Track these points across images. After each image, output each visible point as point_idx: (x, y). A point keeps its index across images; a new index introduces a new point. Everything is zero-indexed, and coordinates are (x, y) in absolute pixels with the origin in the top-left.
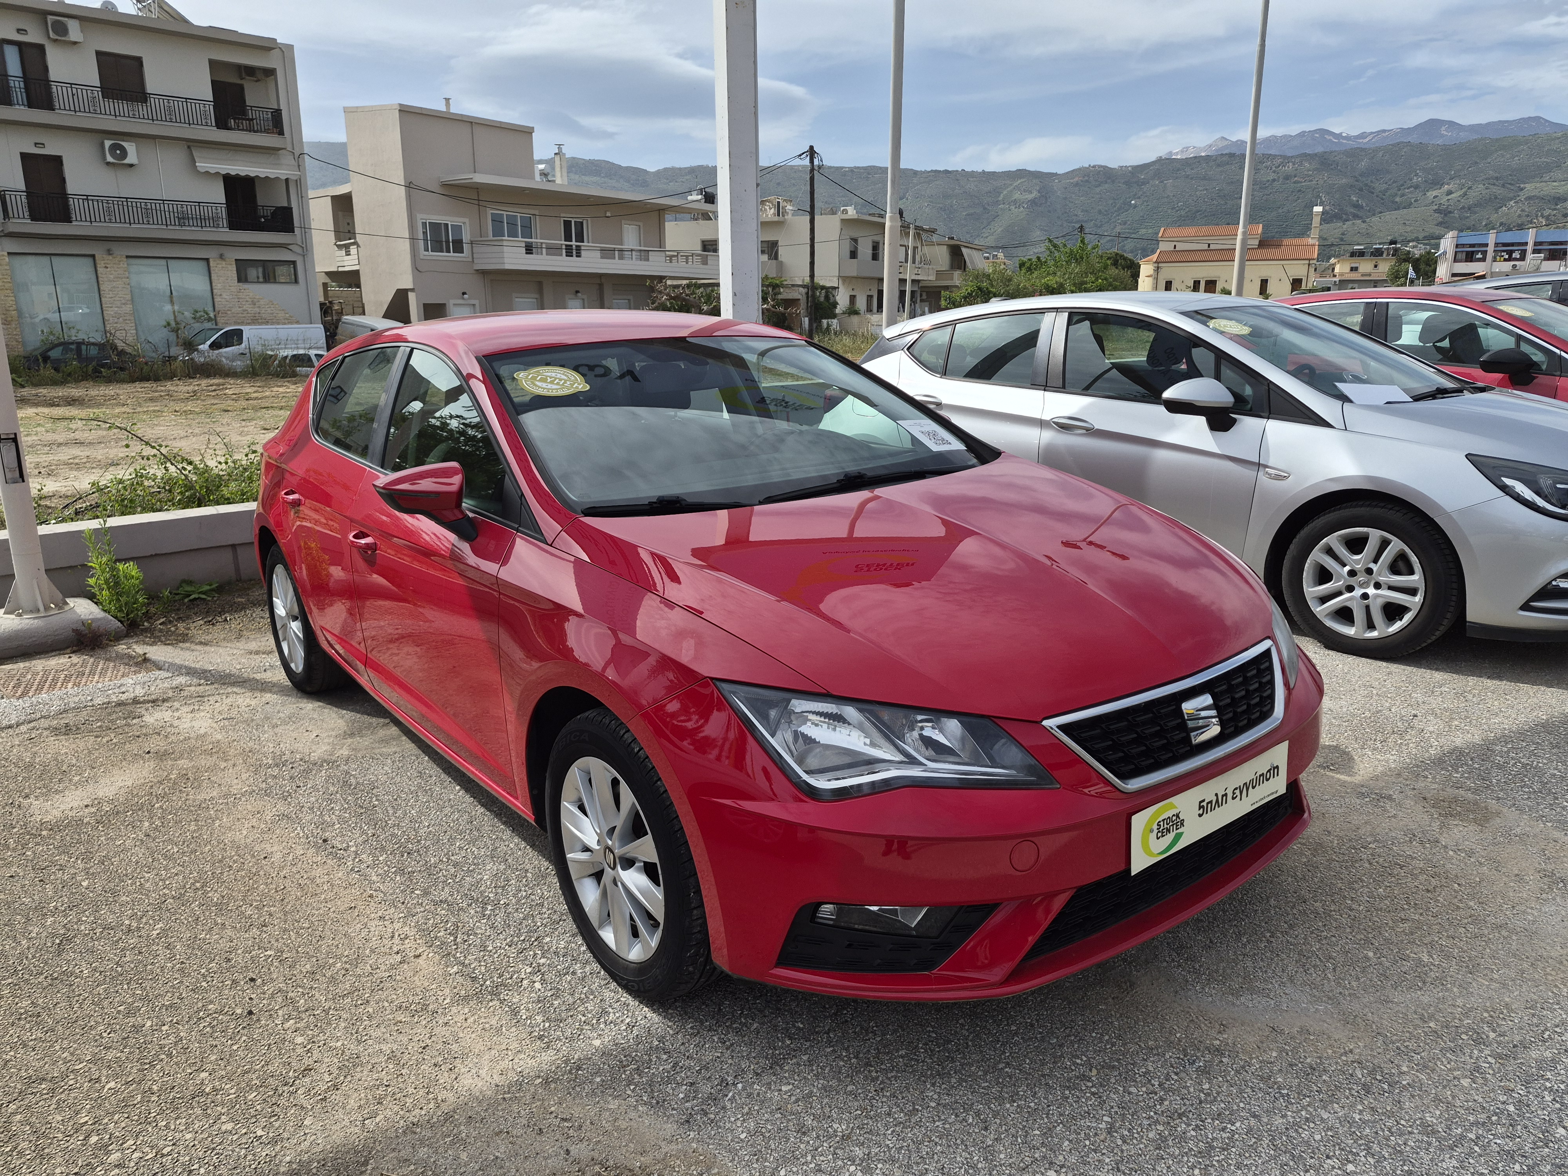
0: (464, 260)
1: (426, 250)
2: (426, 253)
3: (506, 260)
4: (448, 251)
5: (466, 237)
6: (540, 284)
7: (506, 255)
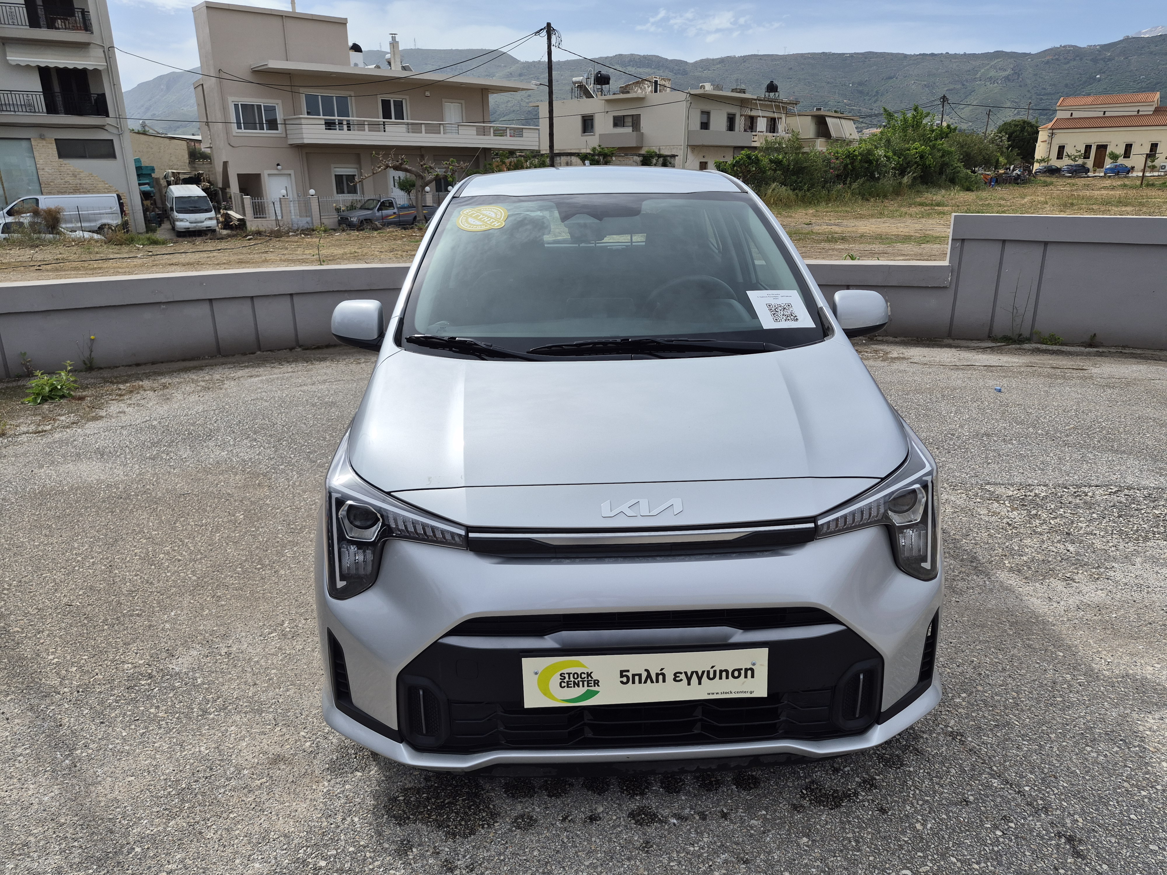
0: (278, 136)
1: (239, 127)
2: (240, 131)
3: (305, 136)
4: (262, 128)
5: (280, 117)
6: (358, 156)
7: (304, 131)
